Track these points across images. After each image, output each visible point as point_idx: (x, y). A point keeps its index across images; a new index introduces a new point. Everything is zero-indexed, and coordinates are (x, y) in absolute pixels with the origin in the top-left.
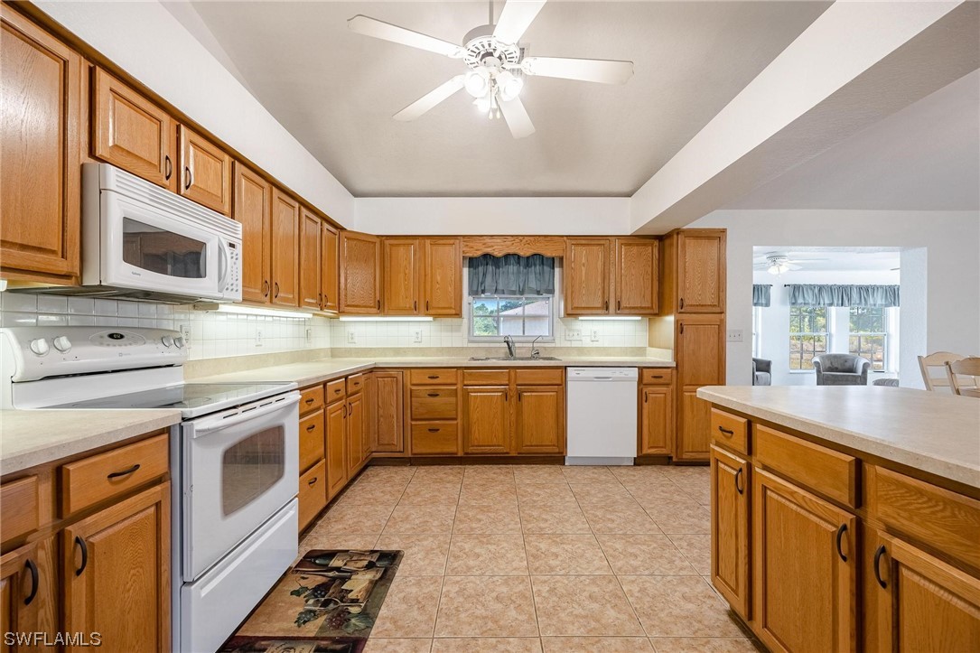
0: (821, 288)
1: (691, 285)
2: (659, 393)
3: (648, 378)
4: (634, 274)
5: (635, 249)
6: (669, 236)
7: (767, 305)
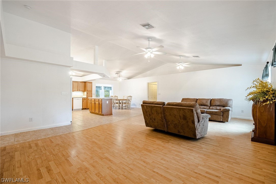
0: (108, 87)
1: (88, 88)
2: (85, 101)
3: (83, 99)
4: (82, 85)
5: (82, 83)
6: (86, 82)
7: (101, 90)
